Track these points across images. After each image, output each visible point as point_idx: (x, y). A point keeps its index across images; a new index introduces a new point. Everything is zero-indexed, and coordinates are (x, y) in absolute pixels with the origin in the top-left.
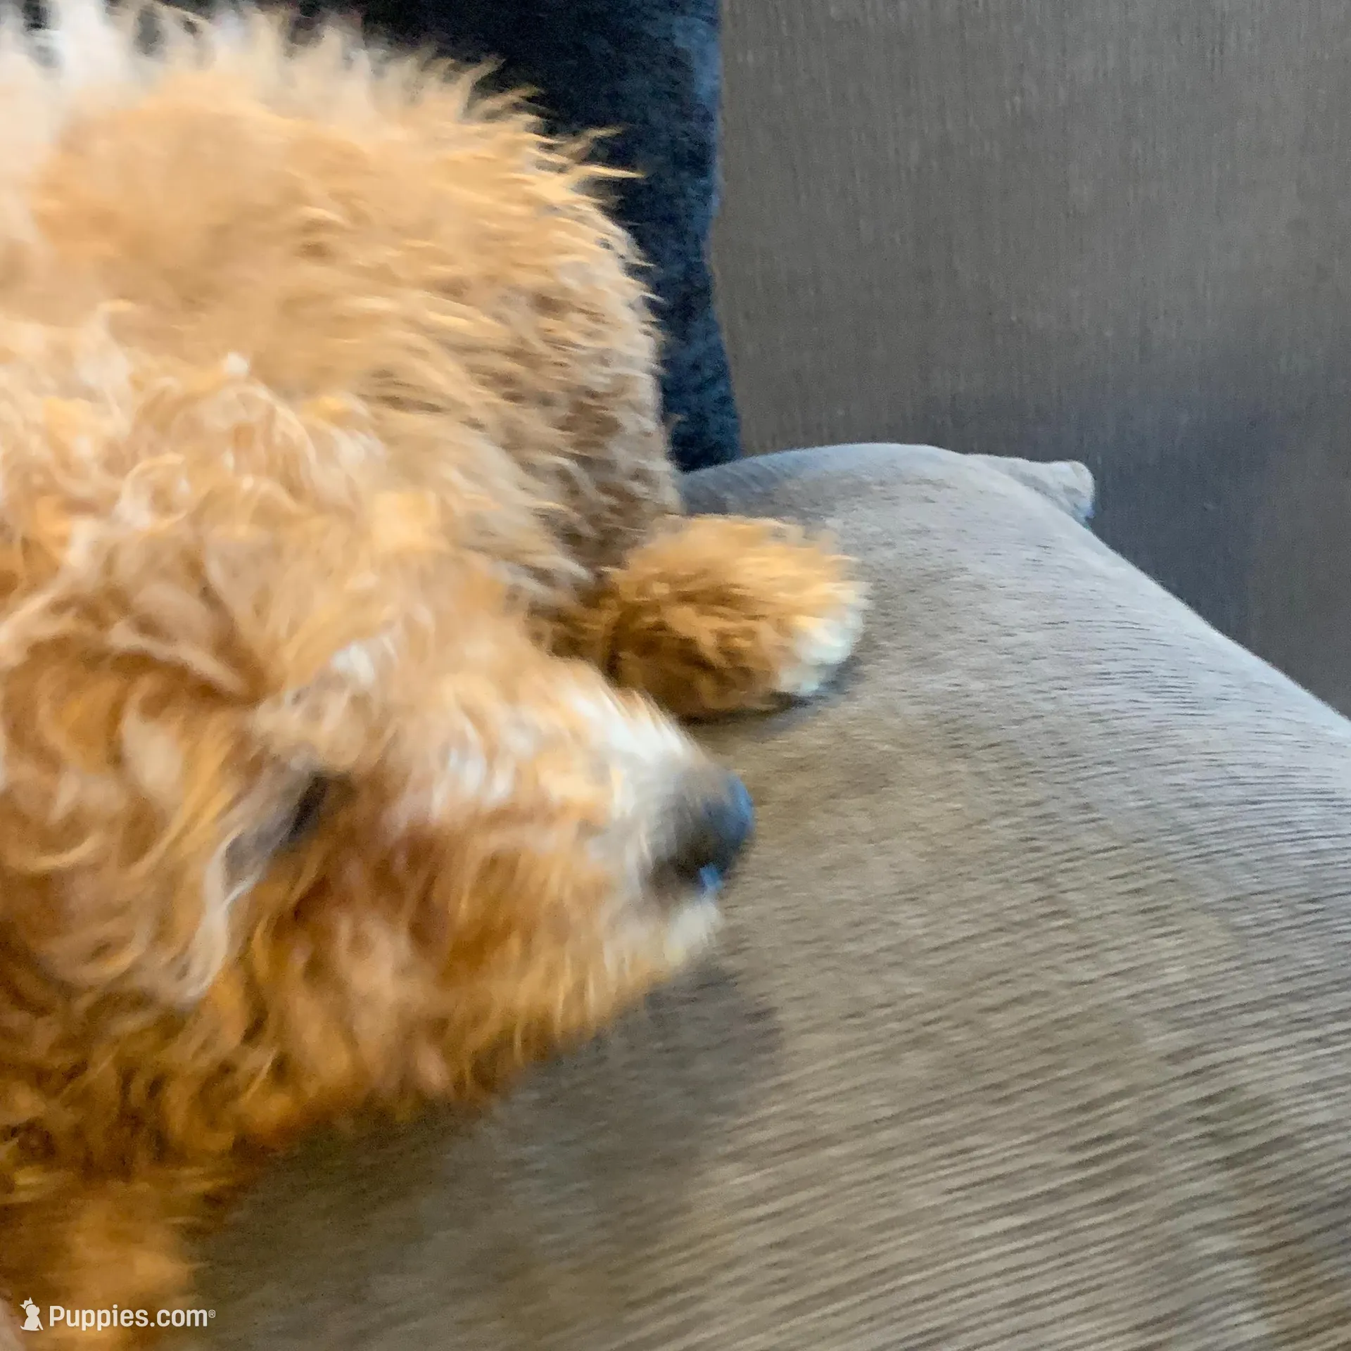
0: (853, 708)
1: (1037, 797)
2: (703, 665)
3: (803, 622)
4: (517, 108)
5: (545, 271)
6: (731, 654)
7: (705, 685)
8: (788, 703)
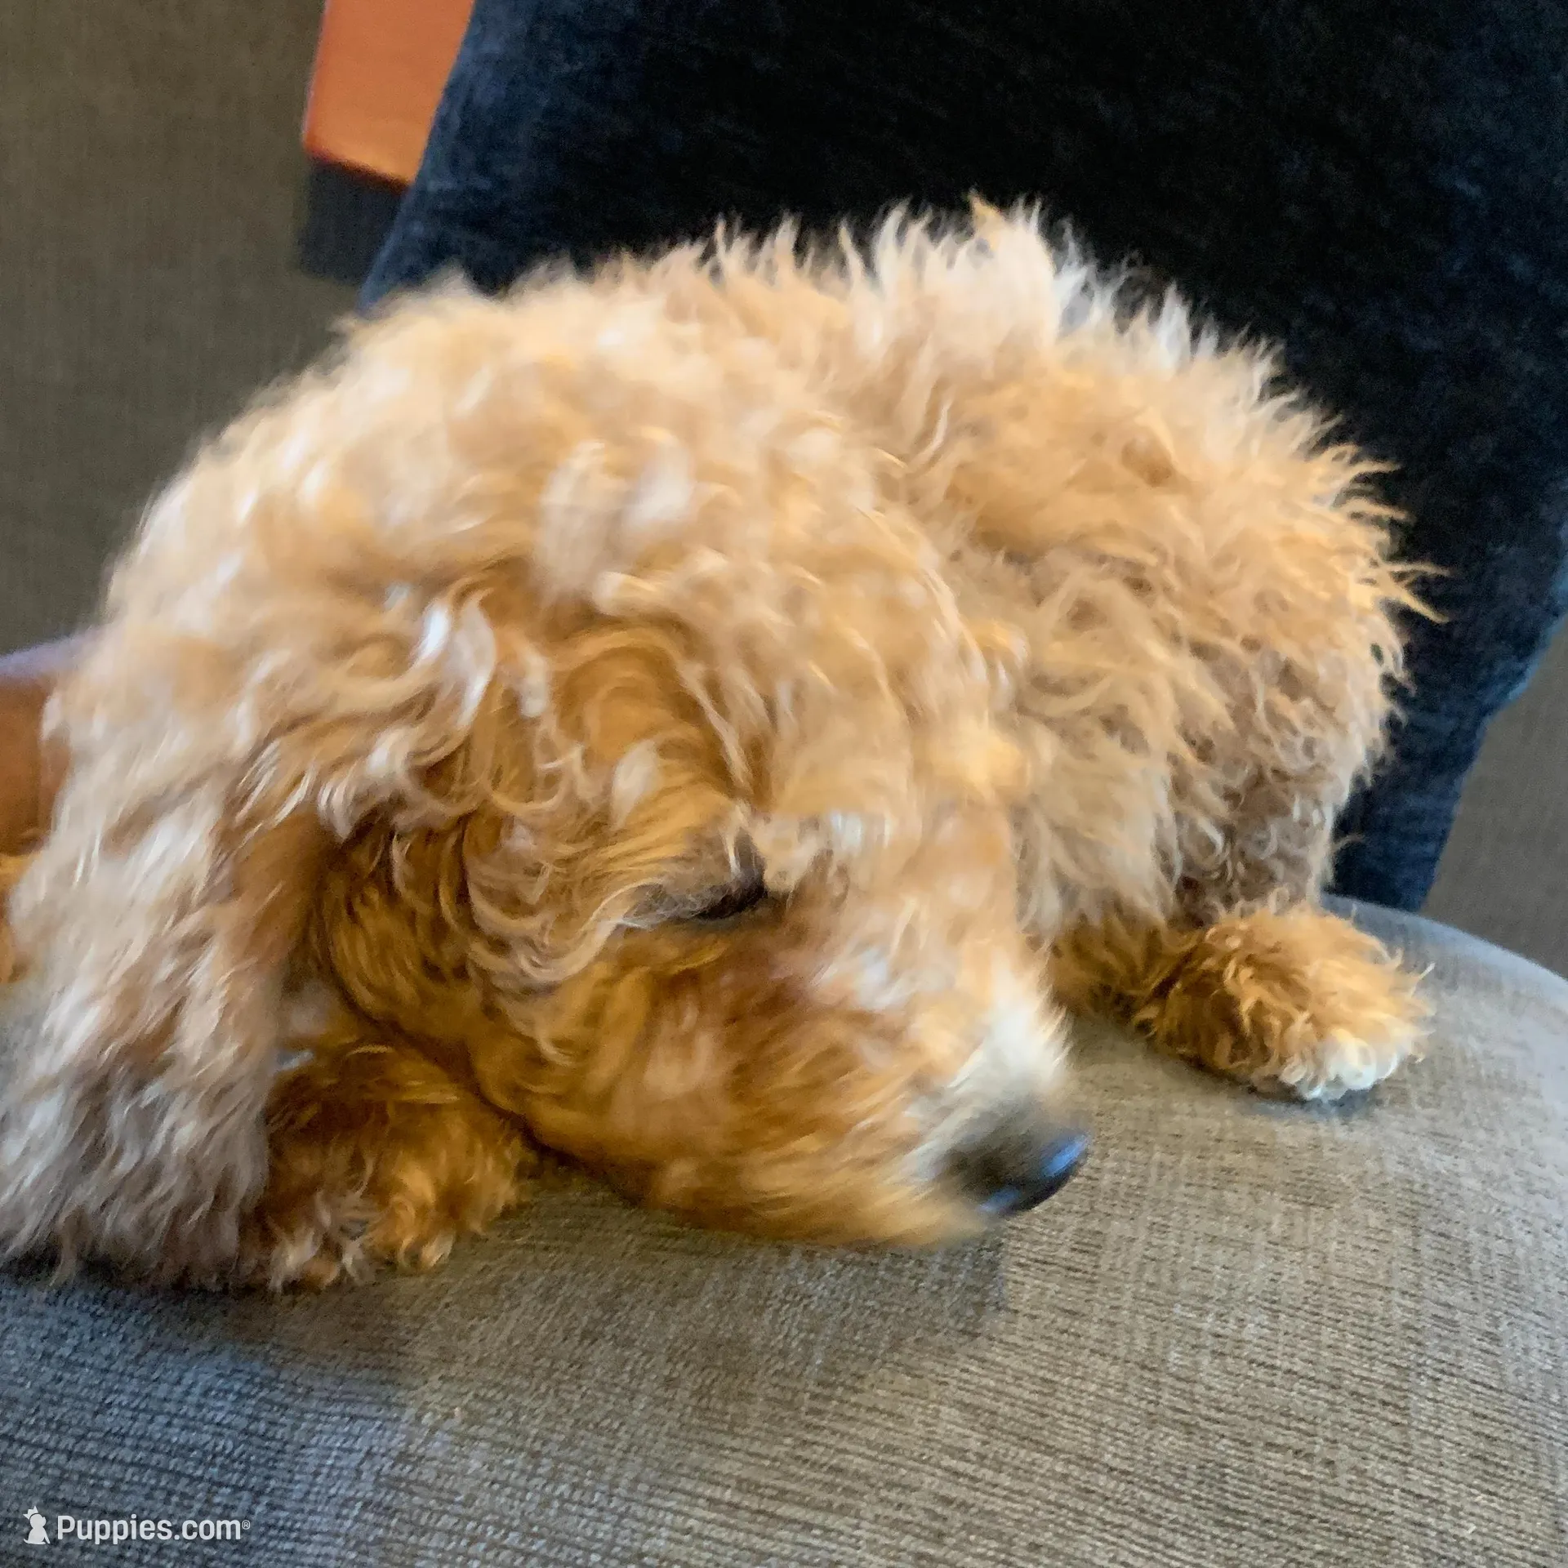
0: (1341, 1133)
1: (1452, 1300)
2: (1232, 1023)
3: (1341, 1035)
4: (1377, 521)
5: (1307, 652)
6: (1260, 1028)
7: (1225, 1044)
8: (1290, 1097)
